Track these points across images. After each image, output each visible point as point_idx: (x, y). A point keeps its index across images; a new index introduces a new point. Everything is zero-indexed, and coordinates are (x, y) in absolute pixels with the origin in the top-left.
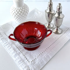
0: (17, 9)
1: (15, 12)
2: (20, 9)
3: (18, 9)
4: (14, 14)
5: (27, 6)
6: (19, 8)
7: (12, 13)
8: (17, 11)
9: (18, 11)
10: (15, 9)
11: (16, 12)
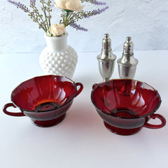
0: (54, 55)
1: (50, 62)
2: (61, 55)
3: (56, 55)
4: (47, 65)
5: (73, 49)
6: (58, 54)
7: (45, 63)
8: (53, 59)
9: (56, 59)
10: (49, 55)
11: (53, 62)
